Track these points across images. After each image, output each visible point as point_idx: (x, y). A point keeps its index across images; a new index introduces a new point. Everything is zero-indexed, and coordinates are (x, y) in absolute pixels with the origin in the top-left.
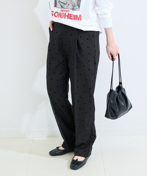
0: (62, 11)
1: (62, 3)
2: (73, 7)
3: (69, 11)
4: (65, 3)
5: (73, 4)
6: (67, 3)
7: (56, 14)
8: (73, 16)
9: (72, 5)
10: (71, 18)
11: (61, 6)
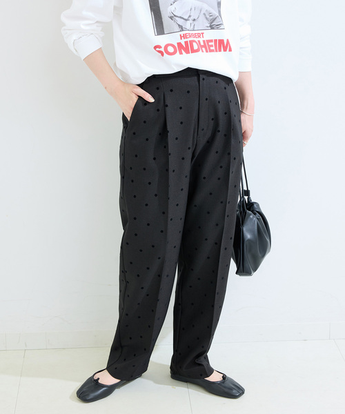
0: (185, 36)
1: (180, 17)
2: (212, 23)
3: (203, 33)
4: (186, 18)
5: (208, 17)
6: (190, 16)
7: (171, 49)
8: (213, 44)
9: (206, 18)
10: (211, 48)
11: (179, 25)
